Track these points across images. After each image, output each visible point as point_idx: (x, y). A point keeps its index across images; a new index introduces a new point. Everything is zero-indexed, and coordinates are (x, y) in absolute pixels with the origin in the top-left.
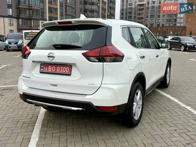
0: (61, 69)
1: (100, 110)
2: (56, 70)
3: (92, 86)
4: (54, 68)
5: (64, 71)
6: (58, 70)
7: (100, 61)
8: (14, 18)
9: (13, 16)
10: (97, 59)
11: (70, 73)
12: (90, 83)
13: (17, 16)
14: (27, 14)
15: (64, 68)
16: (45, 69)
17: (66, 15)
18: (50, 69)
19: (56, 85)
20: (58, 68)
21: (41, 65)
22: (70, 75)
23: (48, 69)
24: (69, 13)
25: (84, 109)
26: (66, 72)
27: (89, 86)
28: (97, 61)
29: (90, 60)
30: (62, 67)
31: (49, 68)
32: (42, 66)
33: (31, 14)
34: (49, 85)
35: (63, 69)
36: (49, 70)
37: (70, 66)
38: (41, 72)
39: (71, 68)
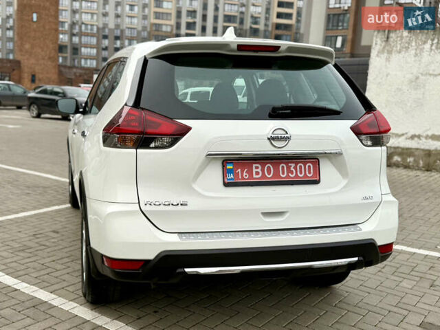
0: (292, 169)
2: (276, 174)
5: (301, 173)
6: (283, 173)
11: (317, 179)
15: (301, 167)
16: (242, 173)
18: (257, 173)
20: (283, 167)
26: (305, 176)
31: (254, 170)
32: (230, 167)
34: (261, 216)
36: (255, 176)
38: (226, 185)
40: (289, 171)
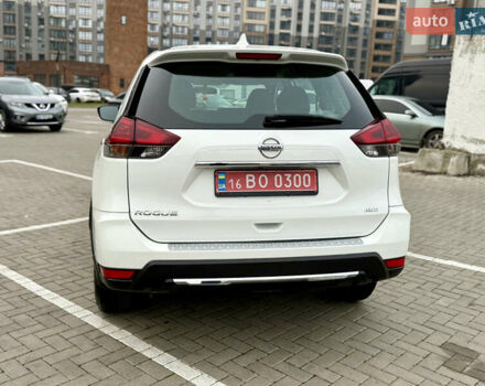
0: (288, 179)
2: (271, 184)
4: (263, 178)
5: (297, 184)
6: (278, 184)
10: (377, 149)
11: (314, 189)
15: (297, 177)
16: (235, 184)
18: (251, 184)
20: (278, 177)
21: (217, 172)
22: (314, 193)
23: (243, 183)
25: (363, 272)
26: (302, 187)
28: (375, 153)
30: (289, 176)
31: (248, 181)
32: (222, 177)
34: (254, 228)
35: (292, 178)
37: (311, 170)
38: (218, 195)
39: (317, 175)
40: (285, 182)
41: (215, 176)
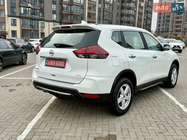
1: (83, 97)
2: (55, 64)
3: (79, 76)
4: (54, 62)
7: (86, 57)
8: (58, 22)
9: (57, 21)
10: (84, 56)
11: (64, 66)
12: (77, 75)
13: (60, 21)
14: (69, 19)
17: (103, 19)
18: (52, 63)
19: (55, 76)
20: (57, 62)
21: (46, 59)
22: (64, 68)
23: (50, 63)
24: (106, 17)
25: (72, 95)
26: (61, 65)
27: (77, 77)
28: (84, 57)
29: (78, 57)
30: (59, 62)
32: (47, 61)
33: (72, 19)
34: (50, 75)
35: (60, 63)
37: (64, 61)
38: (46, 65)
39: (65, 62)
41: (46, 60)
